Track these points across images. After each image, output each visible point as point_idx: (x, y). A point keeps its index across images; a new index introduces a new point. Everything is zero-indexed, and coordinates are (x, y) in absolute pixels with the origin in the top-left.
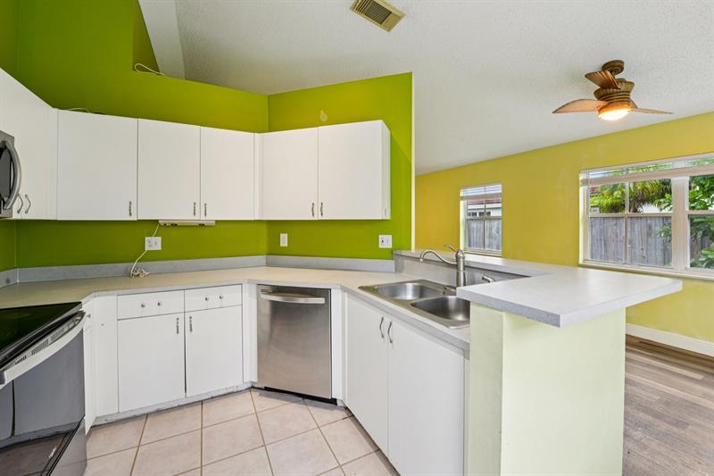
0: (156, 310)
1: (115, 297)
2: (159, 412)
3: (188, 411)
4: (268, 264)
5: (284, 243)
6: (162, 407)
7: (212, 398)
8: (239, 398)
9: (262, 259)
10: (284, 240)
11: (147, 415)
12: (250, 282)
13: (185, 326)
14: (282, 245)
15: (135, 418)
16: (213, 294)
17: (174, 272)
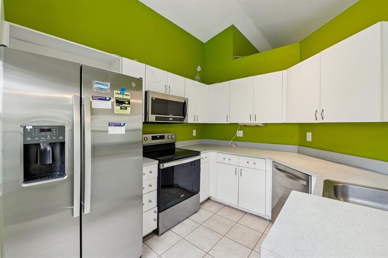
0: (228, 162)
1: (216, 153)
2: (230, 207)
3: (239, 212)
4: (299, 152)
5: (309, 139)
6: (231, 206)
7: (251, 214)
8: (262, 221)
9: (295, 148)
10: (309, 137)
11: (226, 205)
12: (270, 158)
13: (239, 172)
14: (307, 140)
15: (222, 204)
16: (252, 160)
17: (247, 147)
